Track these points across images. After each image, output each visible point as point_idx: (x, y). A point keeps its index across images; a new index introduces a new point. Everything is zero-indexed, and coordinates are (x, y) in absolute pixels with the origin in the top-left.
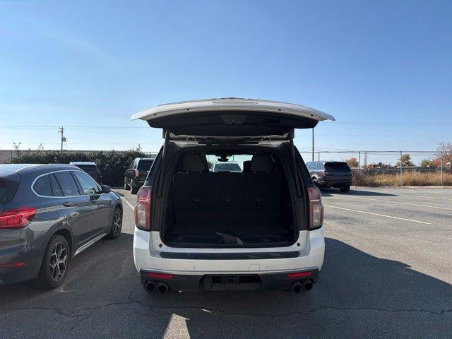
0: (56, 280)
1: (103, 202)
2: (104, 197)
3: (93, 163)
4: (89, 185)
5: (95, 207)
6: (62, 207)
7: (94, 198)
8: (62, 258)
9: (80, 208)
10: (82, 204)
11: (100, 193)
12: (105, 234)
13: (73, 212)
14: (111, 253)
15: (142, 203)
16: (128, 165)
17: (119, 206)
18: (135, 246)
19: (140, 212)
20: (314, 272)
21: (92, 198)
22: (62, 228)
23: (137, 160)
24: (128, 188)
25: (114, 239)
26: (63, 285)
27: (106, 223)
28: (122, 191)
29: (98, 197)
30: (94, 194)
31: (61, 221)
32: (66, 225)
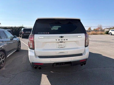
0: (2, 65)
1: (14, 41)
2: (15, 39)
3: (10, 30)
4: (10, 35)
5: (12, 42)
6: (1, 43)
7: (12, 39)
8: (3, 59)
9: (7, 43)
10: (8, 41)
11: (13, 38)
12: (16, 50)
13: (5, 44)
14: (18, 56)
15: (31, 40)
16: (20, 30)
17: (20, 42)
18: (29, 55)
19: (30, 43)
20: (86, 59)
21: (11, 39)
22: (2, 49)
23: (23, 29)
24: (21, 37)
25: (19, 51)
26: (4, 67)
27: (16, 47)
28: (19, 38)
29: (13, 39)
30: (11, 38)
31: (1, 47)
32: (3, 48)
